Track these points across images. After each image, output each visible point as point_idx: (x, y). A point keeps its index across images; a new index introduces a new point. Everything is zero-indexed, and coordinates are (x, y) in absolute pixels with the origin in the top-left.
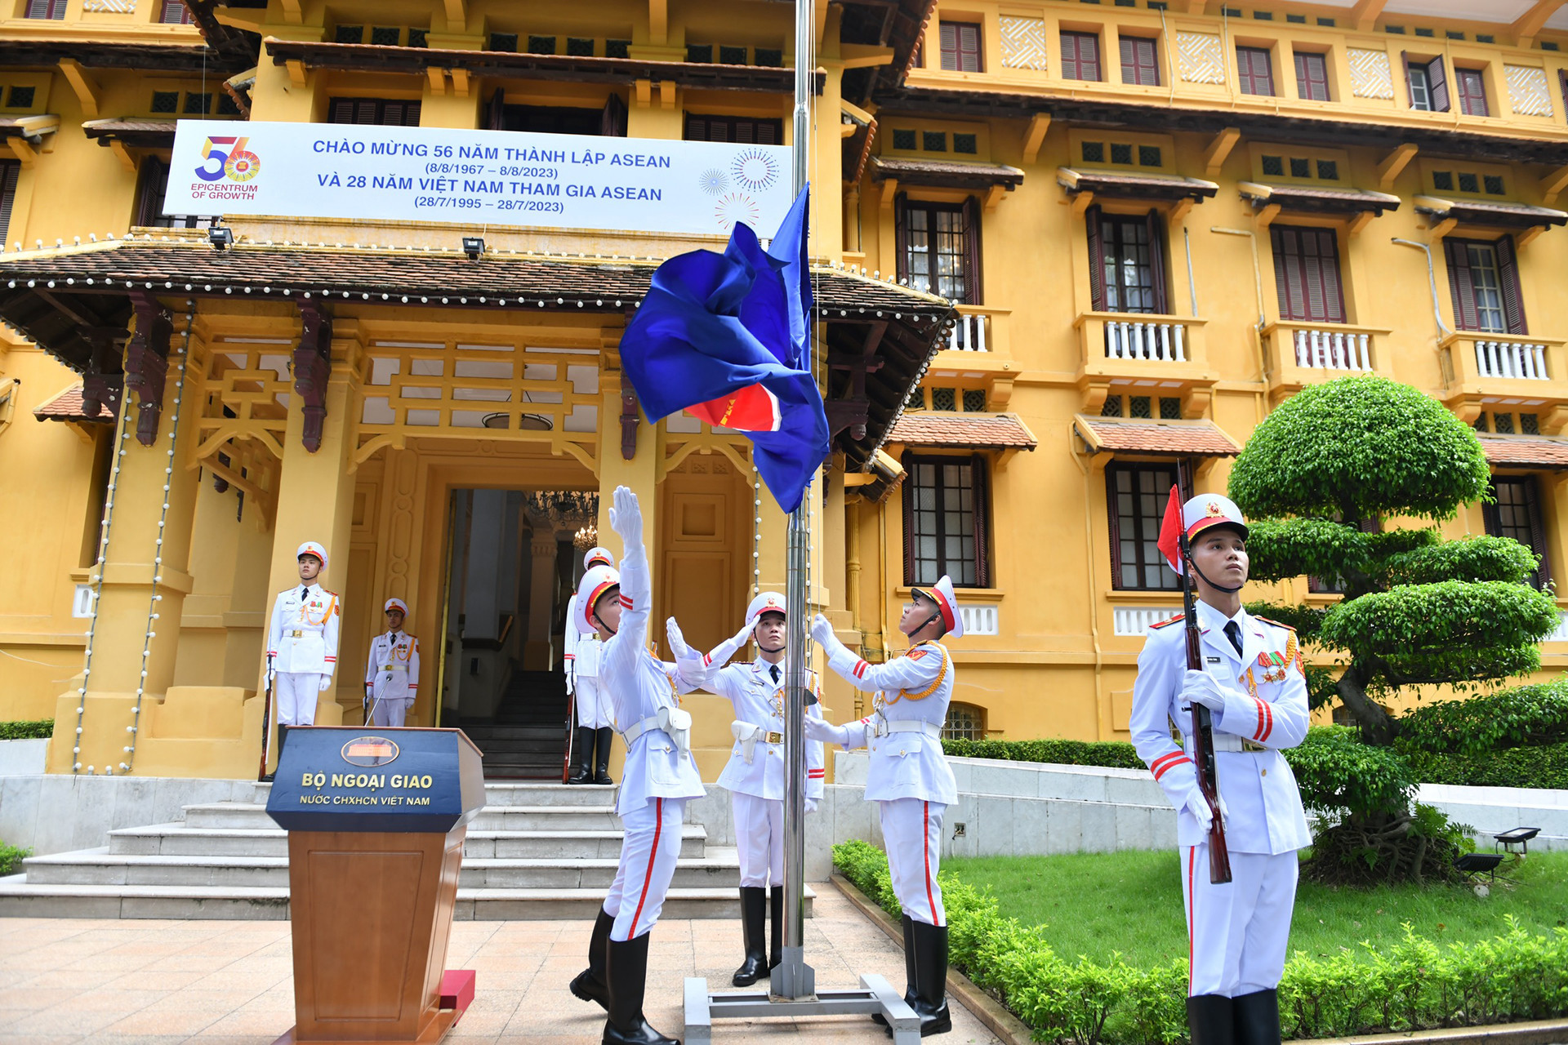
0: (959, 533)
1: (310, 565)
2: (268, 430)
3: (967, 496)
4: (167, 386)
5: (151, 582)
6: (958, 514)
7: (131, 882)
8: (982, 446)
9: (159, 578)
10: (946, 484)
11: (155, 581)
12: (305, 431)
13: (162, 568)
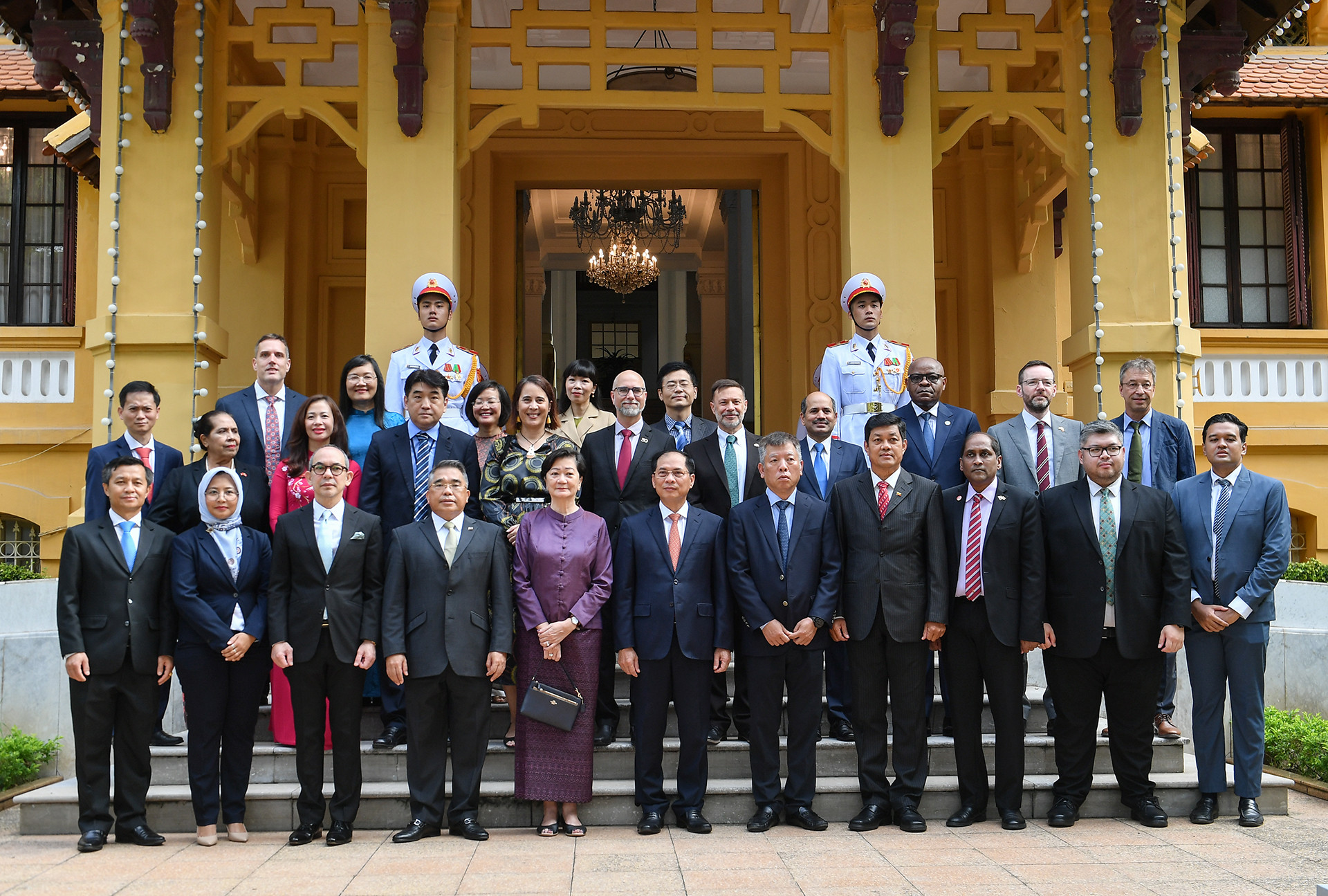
0: (1262, 243)
1: (437, 310)
2: (329, 103)
3: (1275, 183)
4: (177, 36)
5: (191, 341)
6: (1260, 213)
7: (281, 779)
8: (1299, 102)
9: (202, 335)
10: (1240, 165)
11: (196, 340)
12: (400, 102)
13: (203, 319)
